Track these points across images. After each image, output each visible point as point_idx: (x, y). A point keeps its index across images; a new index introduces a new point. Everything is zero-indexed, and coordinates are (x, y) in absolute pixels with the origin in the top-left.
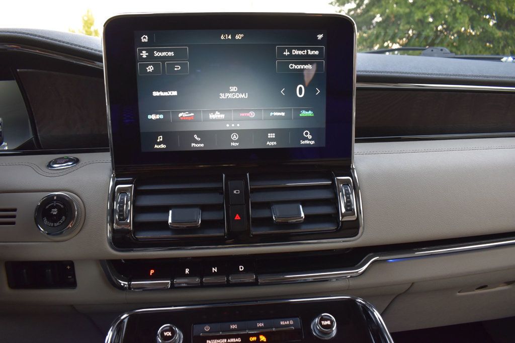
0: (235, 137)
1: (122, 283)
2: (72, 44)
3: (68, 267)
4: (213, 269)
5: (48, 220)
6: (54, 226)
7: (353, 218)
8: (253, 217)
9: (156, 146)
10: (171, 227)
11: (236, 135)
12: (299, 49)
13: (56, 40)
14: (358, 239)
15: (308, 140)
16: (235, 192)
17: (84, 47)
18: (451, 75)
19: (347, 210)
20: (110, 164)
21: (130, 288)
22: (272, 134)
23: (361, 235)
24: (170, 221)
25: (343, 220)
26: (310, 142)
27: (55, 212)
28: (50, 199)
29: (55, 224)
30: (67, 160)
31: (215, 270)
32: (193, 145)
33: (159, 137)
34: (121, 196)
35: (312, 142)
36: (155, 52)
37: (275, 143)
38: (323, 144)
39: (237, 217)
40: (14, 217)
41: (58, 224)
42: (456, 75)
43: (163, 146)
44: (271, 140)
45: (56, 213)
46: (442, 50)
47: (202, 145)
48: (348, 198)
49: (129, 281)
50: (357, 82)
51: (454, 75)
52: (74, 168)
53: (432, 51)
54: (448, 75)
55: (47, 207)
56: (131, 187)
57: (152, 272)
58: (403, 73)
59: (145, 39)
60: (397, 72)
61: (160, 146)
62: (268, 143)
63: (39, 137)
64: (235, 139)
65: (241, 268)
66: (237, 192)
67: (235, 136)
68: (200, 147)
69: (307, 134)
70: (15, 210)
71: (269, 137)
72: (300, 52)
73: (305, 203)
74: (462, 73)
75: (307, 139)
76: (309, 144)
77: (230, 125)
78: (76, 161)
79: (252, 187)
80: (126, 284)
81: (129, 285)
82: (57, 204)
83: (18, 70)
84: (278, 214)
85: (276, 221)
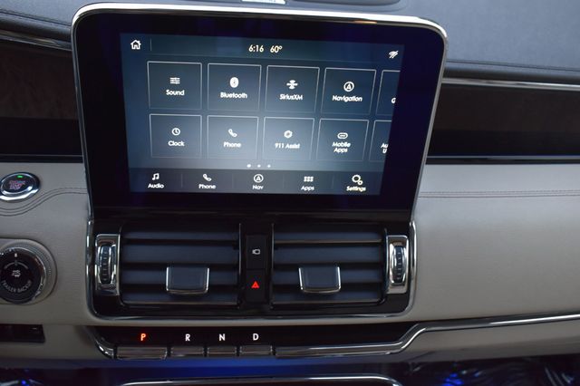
0: (259, 178)
4: (220, 336)
5: (9, 284)
6: (17, 292)
7: (402, 290)
8: (275, 284)
9: (150, 186)
10: (168, 292)
14: (405, 314)
15: (358, 186)
16: (254, 252)
19: (395, 281)
21: (115, 357)
22: (309, 178)
23: (410, 310)
25: (390, 292)
26: (360, 189)
27: (17, 273)
28: (9, 256)
29: (19, 290)
30: (23, 183)
31: (222, 337)
32: (200, 186)
33: (154, 175)
35: (364, 189)
37: (313, 188)
38: (377, 192)
39: (255, 285)
41: (22, 290)
43: (159, 186)
44: (308, 184)
45: (18, 276)
47: (214, 187)
49: (115, 346)
55: (6, 267)
56: (117, 238)
57: (143, 336)
59: (136, 45)
61: (155, 186)
62: (303, 188)
64: (258, 181)
65: (256, 337)
66: (256, 252)
68: (211, 189)
69: (356, 179)
71: (305, 181)
73: (344, 266)
75: (356, 185)
76: (358, 191)
78: (36, 183)
79: (277, 242)
80: (111, 352)
81: (115, 353)
82: (19, 263)
84: (307, 283)
85: (303, 291)
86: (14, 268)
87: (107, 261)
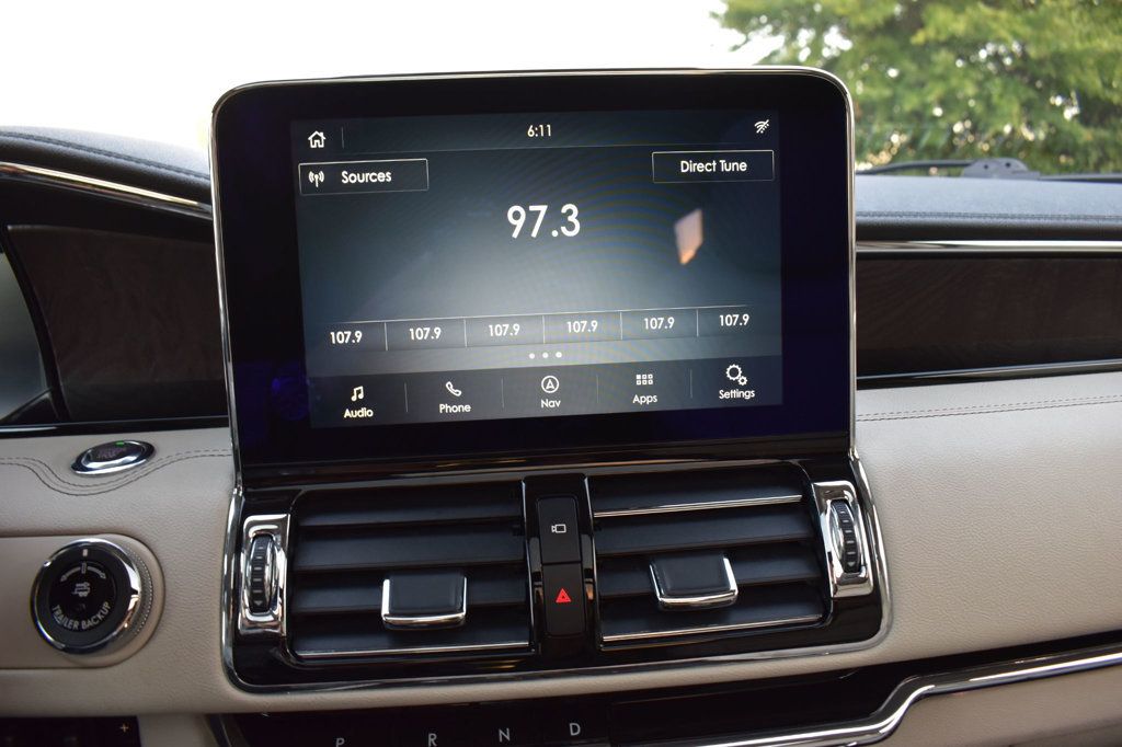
0: (550, 385)
2: (138, 161)
3: (124, 728)
4: (501, 732)
5: (66, 612)
6: (80, 629)
7: (866, 590)
8: (602, 594)
9: (347, 413)
10: (388, 627)
11: (553, 380)
12: (697, 159)
13: (100, 152)
14: (879, 642)
15: (739, 389)
16: (554, 529)
17: (169, 168)
18: (1066, 218)
19: (846, 569)
20: (230, 461)
22: (645, 376)
23: (888, 633)
24: (385, 610)
25: (839, 595)
26: (744, 394)
27: (83, 590)
28: (70, 557)
29: (83, 623)
30: (124, 449)
31: (504, 735)
32: (442, 407)
33: (355, 390)
34: (258, 545)
35: (749, 395)
36: (344, 173)
37: (654, 399)
38: (776, 398)
39: (563, 597)
41: (90, 623)
42: (1079, 218)
43: (365, 413)
44: (644, 390)
45: (85, 594)
46: (1008, 165)
47: (467, 408)
48: (849, 536)
50: (857, 239)
51: (1073, 218)
52: (140, 472)
53: (986, 167)
54: (1059, 217)
55: (64, 578)
56: (286, 518)
58: (952, 215)
59: (317, 140)
60: (939, 215)
61: (357, 413)
62: (636, 399)
63: (63, 390)
64: (550, 389)
65: (575, 729)
66: (559, 529)
67: (550, 381)
68: (461, 413)
69: (734, 372)
71: (639, 383)
72: (701, 167)
73: (738, 554)
74: (1090, 212)
75: (735, 385)
76: (742, 399)
77: (539, 355)
78: (146, 452)
79: (597, 515)
82: (90, 568)
83: (10, 227)
84: (669, 587)
85: (663, 603)
86: (79, 578)
87: (263, 563)
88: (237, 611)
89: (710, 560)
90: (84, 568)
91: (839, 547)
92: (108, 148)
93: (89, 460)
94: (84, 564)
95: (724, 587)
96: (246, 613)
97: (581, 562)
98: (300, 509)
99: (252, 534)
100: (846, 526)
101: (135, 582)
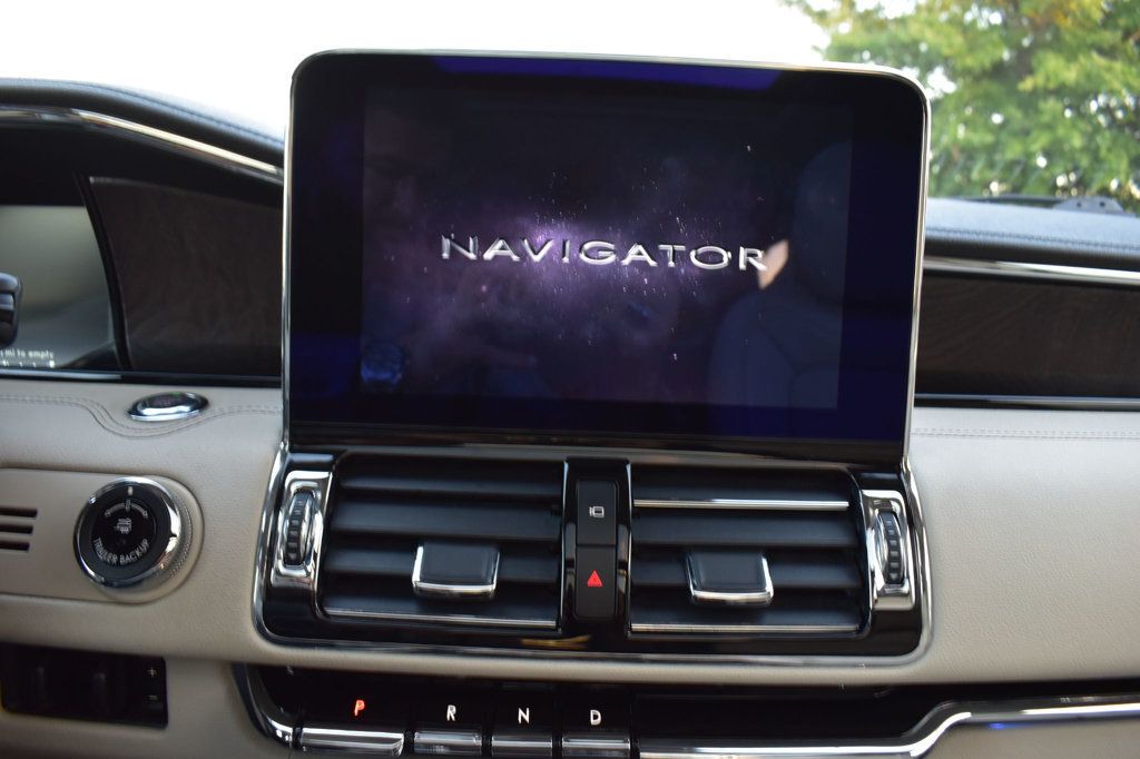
1: (281, 729)
3: (152, 672)
4: (521, 712)
5: (106, 546)
6: (118, 563)
7: (907, 605)
8: (635, 581)
10: (418, 592)
13: (183, 110)
14: (915, 660)
16: (592, 511)
19: (888, 581)
20: (280, 418)
21: (296, 745)
23: (926, 651)
24: (416, 577)
25: (878, 607)
27: (125, 526)
28: (115, 494)
29: (122, 558)
30: (180, 400)
31: (524, 715)
34: (298, 501)
39: (595, 580)
40: (28, 530)
41: (129, 559)
45: (126, 530)
46: (1102, 204)
48: (894, 548)
49: (298, 724)
52: (191, 422)
55: (108, 513)
56: (326, 480)
57: (360, 705)
63: (128, 343)
65: (596, 717)
66: (596, 511)
70: (32, 513)
73: (778, 555)
78: (200, 404)
79: (639, 503)
80: (289, 734)
81: (296, 735)
82: (134, 506)
83: (92, 179)
84: (703, 580)
85: (695, 597)
86: (122, 514)
87: (301, 518)
88: (270, 564)
89: (747, 559)
90: (128, 506)
91: (883, 561)
92: (191, 108)
93: (145, 406)
94: (128, 501)
95: (760, 587)
96: (279, 564)
97: (616, 546)
98: (343, 469)
99: (293, 489)
100: (892, 538)
101: (175, 525)
